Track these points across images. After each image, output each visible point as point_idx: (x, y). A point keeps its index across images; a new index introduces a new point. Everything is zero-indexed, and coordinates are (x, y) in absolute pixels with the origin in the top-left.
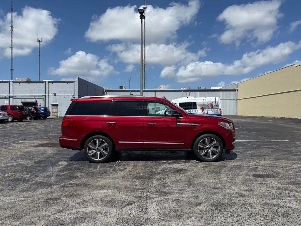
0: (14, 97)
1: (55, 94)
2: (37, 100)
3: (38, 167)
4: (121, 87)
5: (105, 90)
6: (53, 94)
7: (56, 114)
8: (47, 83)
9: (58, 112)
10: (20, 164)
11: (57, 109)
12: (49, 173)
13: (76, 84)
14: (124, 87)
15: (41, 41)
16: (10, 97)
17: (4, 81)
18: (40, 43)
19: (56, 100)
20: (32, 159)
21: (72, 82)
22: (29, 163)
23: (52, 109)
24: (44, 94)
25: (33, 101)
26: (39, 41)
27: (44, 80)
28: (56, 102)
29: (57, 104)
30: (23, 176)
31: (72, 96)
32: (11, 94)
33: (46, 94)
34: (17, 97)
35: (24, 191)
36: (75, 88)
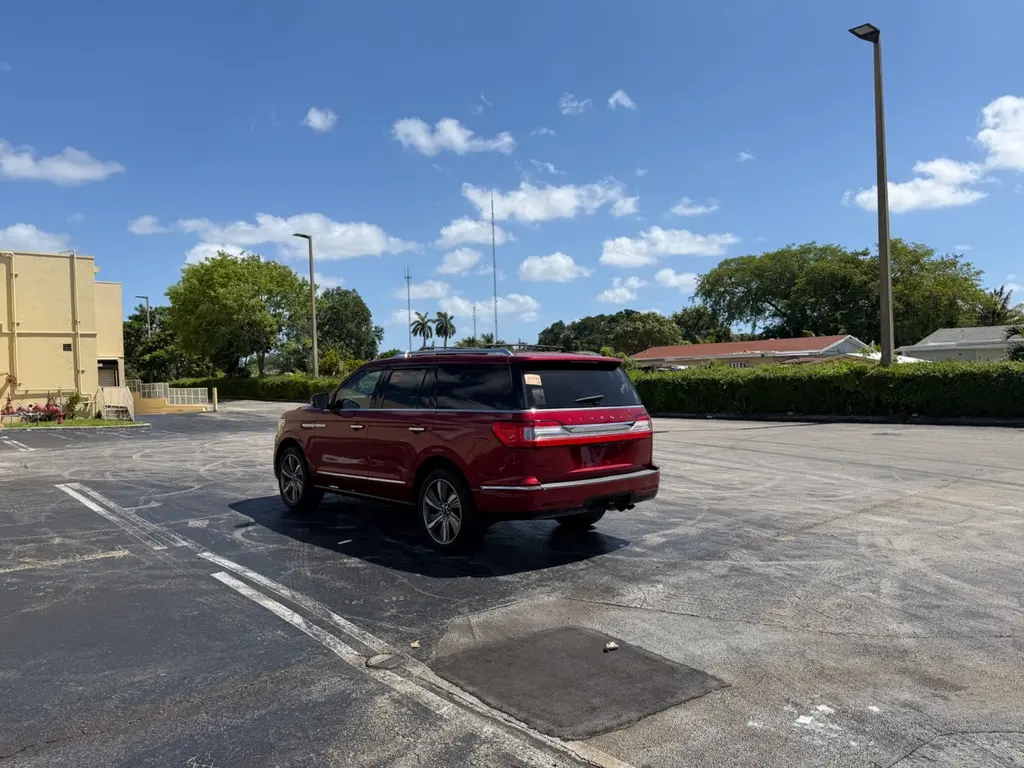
3: (719, 543)
10: (771, 560)
12: (704, 525)
20: (733, 568)
22: (742, 558)
30: (755, 531)
35: (752, 511)
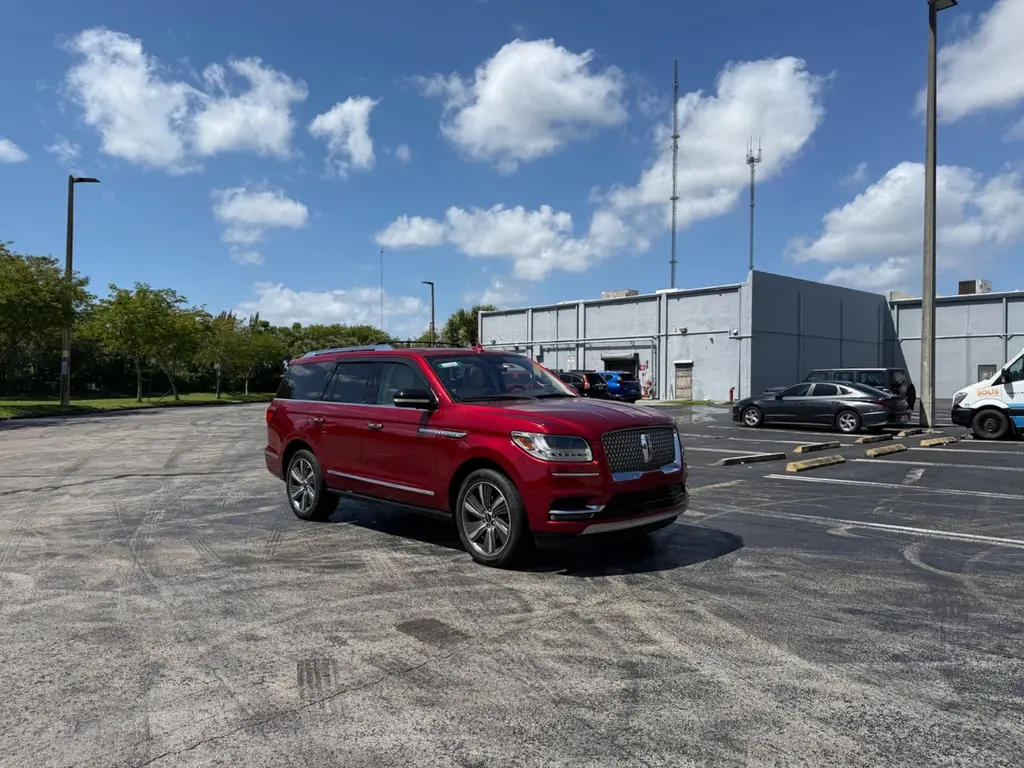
0: (587, 346)
1: (684, 333)
2: (638, 351)
4: (967, 286)
5: (893, 304)
6: (679, 332)
7: (686, 393)
8: (664, 298)
9: (691, 388)
11: (689, 379)
13: (747, 291)
14: (978, 284)
15: (759, 160)
16: (578, 345)
17: (567, 303)
18: (753, 167)
19: (688, 351)
21: (735, 289)
23: (677, 377)
24: (656, 334)
25: (628, 354)
26: (751, 161)
27: (658, 292)
28: (688, 357)
29: (690, 361)
31: (733, 336)
32: (581, 337)
33: (662, 334)
34: (593, 345)
36: (743, 310)
